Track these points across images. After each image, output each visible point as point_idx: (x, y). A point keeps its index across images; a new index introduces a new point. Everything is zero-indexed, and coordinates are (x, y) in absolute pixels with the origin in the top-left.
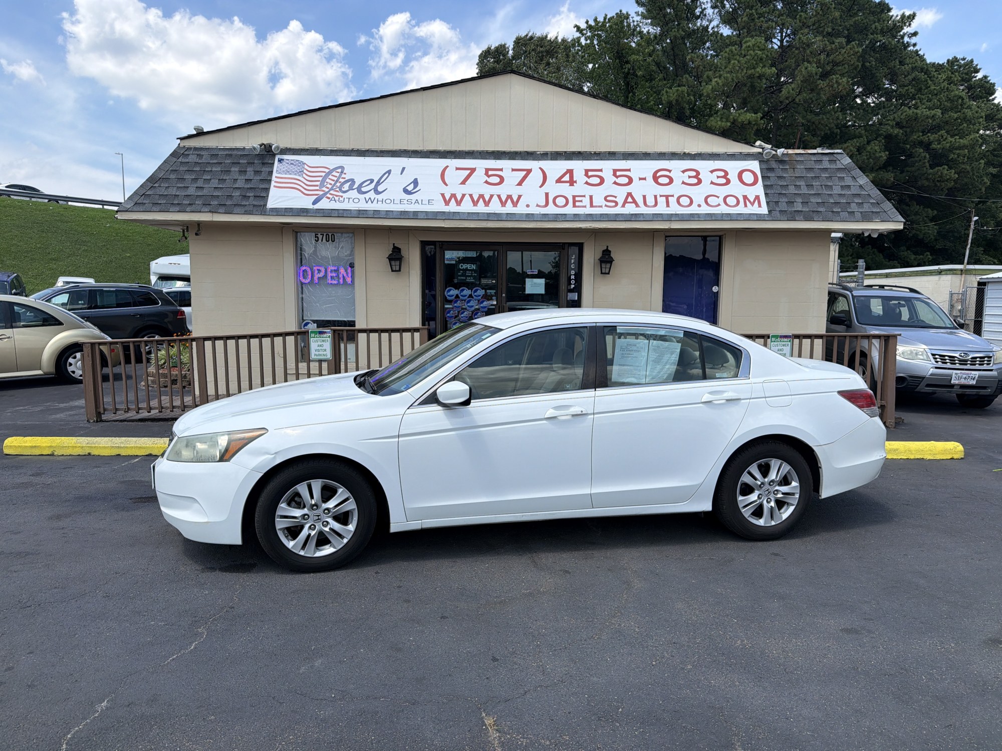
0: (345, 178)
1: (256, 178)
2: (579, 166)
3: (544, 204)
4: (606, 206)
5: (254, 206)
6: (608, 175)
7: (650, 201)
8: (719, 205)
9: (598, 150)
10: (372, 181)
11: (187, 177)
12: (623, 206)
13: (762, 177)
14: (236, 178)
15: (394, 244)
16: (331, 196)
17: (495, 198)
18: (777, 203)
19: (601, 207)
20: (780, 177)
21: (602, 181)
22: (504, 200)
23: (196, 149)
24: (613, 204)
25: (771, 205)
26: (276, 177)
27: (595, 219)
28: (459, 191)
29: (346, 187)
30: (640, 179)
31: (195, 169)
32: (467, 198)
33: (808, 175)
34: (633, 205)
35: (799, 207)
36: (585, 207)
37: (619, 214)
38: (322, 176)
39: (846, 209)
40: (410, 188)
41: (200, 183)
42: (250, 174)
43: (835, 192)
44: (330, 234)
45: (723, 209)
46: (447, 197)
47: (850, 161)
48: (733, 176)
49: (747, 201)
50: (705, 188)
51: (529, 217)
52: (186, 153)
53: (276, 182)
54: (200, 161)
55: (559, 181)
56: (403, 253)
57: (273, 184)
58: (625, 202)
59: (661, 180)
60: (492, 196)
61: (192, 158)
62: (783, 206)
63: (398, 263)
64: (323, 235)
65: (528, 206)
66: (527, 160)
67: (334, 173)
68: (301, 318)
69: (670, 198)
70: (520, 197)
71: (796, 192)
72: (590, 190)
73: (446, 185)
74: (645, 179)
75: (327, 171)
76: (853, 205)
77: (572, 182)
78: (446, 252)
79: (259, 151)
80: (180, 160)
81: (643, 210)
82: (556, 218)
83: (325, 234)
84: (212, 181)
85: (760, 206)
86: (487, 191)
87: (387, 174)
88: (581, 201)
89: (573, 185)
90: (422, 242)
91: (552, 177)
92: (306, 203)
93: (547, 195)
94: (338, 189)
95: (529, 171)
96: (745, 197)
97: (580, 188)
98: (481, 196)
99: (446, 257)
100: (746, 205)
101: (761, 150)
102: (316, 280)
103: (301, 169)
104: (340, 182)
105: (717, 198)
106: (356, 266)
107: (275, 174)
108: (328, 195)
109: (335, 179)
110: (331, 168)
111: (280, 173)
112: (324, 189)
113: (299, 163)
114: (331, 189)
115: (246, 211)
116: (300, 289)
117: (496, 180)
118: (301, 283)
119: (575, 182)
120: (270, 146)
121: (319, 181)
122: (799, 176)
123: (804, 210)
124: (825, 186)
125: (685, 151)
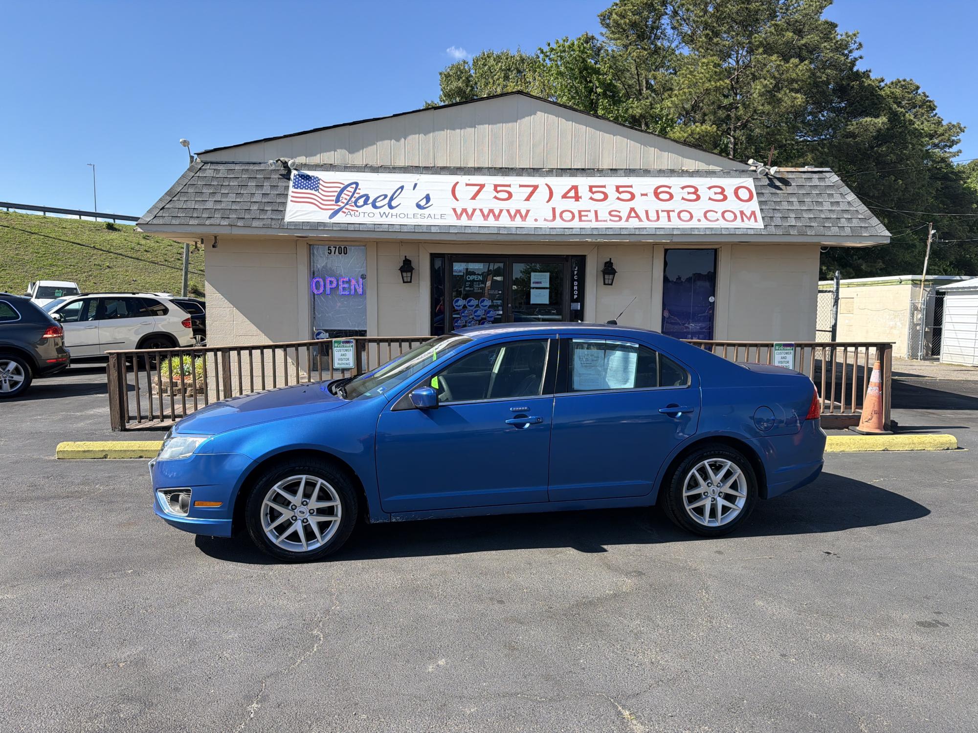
0: (359, 194)
1: (273, 192)
2: (583, 182)
3: (551, 218)
4: (610, 220)
5: (272, 219)
6: (611, 191)
7: (652, 215)
8: (718, 220)
9: (601, 167)
10: (386, 196)
11: (204, 190)
12: (627, 220)
13: (757, 193)
14: (253, 192)
15: (406, 256)
16: (346, 211)
17: (505, 213)
18: (772, 217)
19: (606, 221)
20: (774, 194)
21: (606, 196)
22: (513, 214)
23: (212, 164)
24: (617, 219)
25: (766, 220)
26: (293, 192)
27: (600, 233)
28: (470, 206)
29: (361, 202)
30: (642, 195)
31: (212, 184)
32: (478, 212)
33: (801, 192)
34: (637, 219)
36: (591, 221)
37: (622, 228)
38: (337, 191)
39: (837, 224)
40: (423, 203)
41: (218, 197)
42: (266, 189)
43: (826, 208)
44: (343, 247)
45: (722, 224)
47: (838, 179)
48: (729, 192)
49: (744, 216)
50: (704, 204)
51: (538, 231)
53: (292, 197)
54: (217, 176)
55: (565, 196)
56: (413, 265)
57: (290, 198)
58: (629, 217)
59: (662, 196)
60: (501, 211)
61: (210, 173)
62: (778, 221)
63: (409, 274)
64: (336, 248)
65: (536, 220)
66: (533, 176)
67: (349, 189)
68: (313, 328)
69: (671, 213)
70: (528, 211)
71: (790, 208)
72: (594, 206)
73: (457, 200)
74: (646, 195)
75: (342, 186)
76: (843, 220)
77: (577, 198)
78: (454, 264)
80: (197, 174)
81: (645, 224)
82: (563, 231)
84: (230, 195)
85: (756, 221)
86: (497, 206)
87: (400, 190)
88: (587, 216)
89: (578, 201)
90: (431, 254)
91: (558, 193)
92: (322, 217)
93: (554, 210)
94: (353, 204)
95: (536, 187)
96: (742, 213)
97: (585, 203)
98: (491, 211)
99: (455, 268)
100: (743, 220)
101: (754, 168)
102: (328, 291)
103: (317, 184)
104: (355, 197)
105: (715, 213)
106: (368, 277)
107: (291, 189)
108: (344, 210)
109: (350, 194)
110: (346, 184)
111: (297, 188)
112: (339, 203)
113: (315, 178)
114: (347, 204)
115: (264, 225)
116: (313, 300)
117: (505, 195)
118: (314, 294)
119: (581, 197)
120: (286, 161)
121: (334, 196)
122: (791, 192)
123: (797, 224)
124: (816, 202)
125: (684, 168)
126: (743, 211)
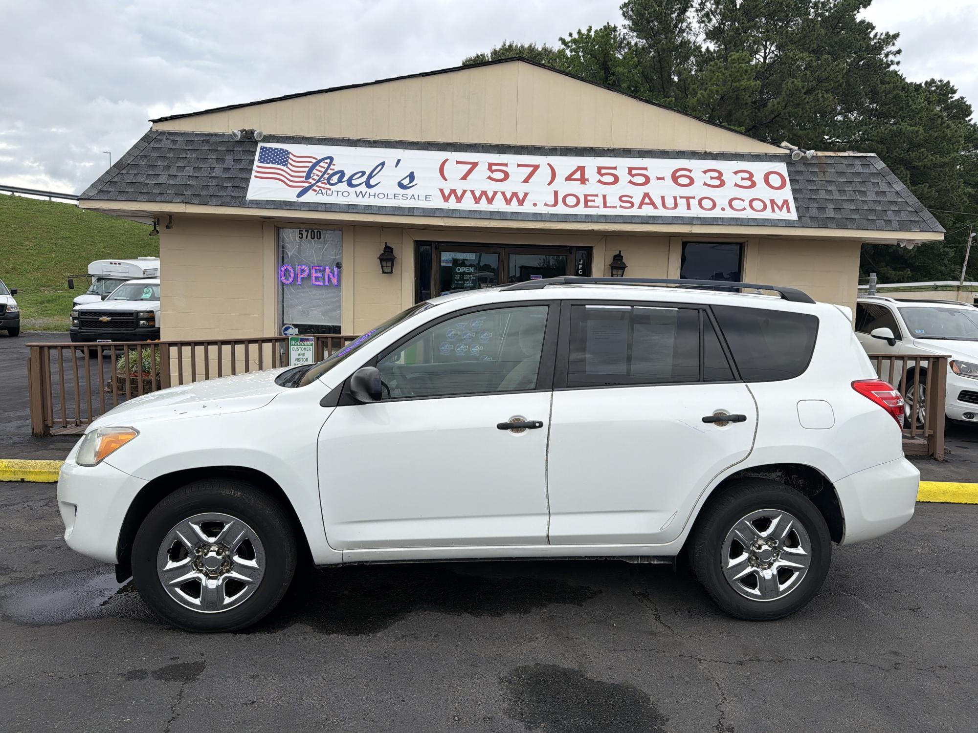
0: (333, 170)
1: (235, 167)
2: (590, 163)
3: (553, 203)
4: (621, 206)
5: (233, 197)
6: (623, 174)
7: (670, 203)
8: (744, 209)
9: (612, 146)
10: (363, 173)
11: (158, 163)
12: (640, 207)
13: (790, 180)
14: (212, 166)
15: (386, 243)
16: (318, 189)
17: (499, 195)
18: (807, 208)
19: (616, 207)
20: (810, 181)
21: (617, 179)
22: (508, 197)
23: (169, 133)
24: (629, 205)
25: (801, 211)
26: (258, 167)
27: (609, 221)
28: (460, 187)
29: (335, 179)
30: (658, 179)
31: (168, 156)
32: (468, 194)
33: (840, 180)
34: (651, 206)
35: (830, 213)
36: (598, 207)
37: (635, 216)
38: (307, 167)
39: (882, 216)
40: (406, 182)
41: (173, 171)
42: (229, 163)
43: (870, 198)
44: (316, 231)
45: (749, 214)
46: (447, 193)
47: (885, 165)
48: (759, 178)
49: (775, 206)
50: (729, 191)
51: (537, 217)
52: (159, 137)
53: (257, 172)
54: (174, 147)
55: (569, 178)
56: (396, 253)
57: (254, 173)
58: (642, 203)
59: (681, 180)
61: (166, 144)
62: (814, 212)
63: (389, 264)
64: (307, 231)
65: (535, 205)
66: (534, 155)
67: (322, 164)
68: (281, 322)
69: (691, 200)
70: (526, 194)
71: (828, 197)
72: (602, 190)
73: (445, 179)
75: (314, 161)
76: (889, 213)
77: (583, 180)
78: (443, 253)
79: (239, 136)
80: (152, 145)
81: (661, 212)
82: (565, 218)
83: (310, 231)
84: (187, 168)
85: (789, 211)
86: (491, 187)
87: (381, 167)
88: (594, 201)
89: (585, 183)
90: (416, 242)
91: (562, 174)
92: (291, 195)
93: (556, 193)
94: (326, 181)
95: (536, 167)
96: (772, 202)
97: (594, 186)
98: (484, 193)
99: (443, 258)
100: (773, 211)
101: (788, 152)
102: (298, 280)
103: (286, 158)
104: (328, 174)
105: (741, 202)
106: (344, 266)
107: (256, 163)
108: (315, 188)
109: (323, 170)
110: (319, 159)
111: (263, 162)
112: (310, 180)
113: (284, 152)
114: (319, 181)
115: (222, 203)
116: (281, 290)
117: (500, 176)
118: (282, 284)
119: (587, 180)
120: (252, 132)
121: (305, 172)
122: (830, 180)
123: (837, 217)
124: (859, 191)
125: (706, 150)
126: (774, 200)
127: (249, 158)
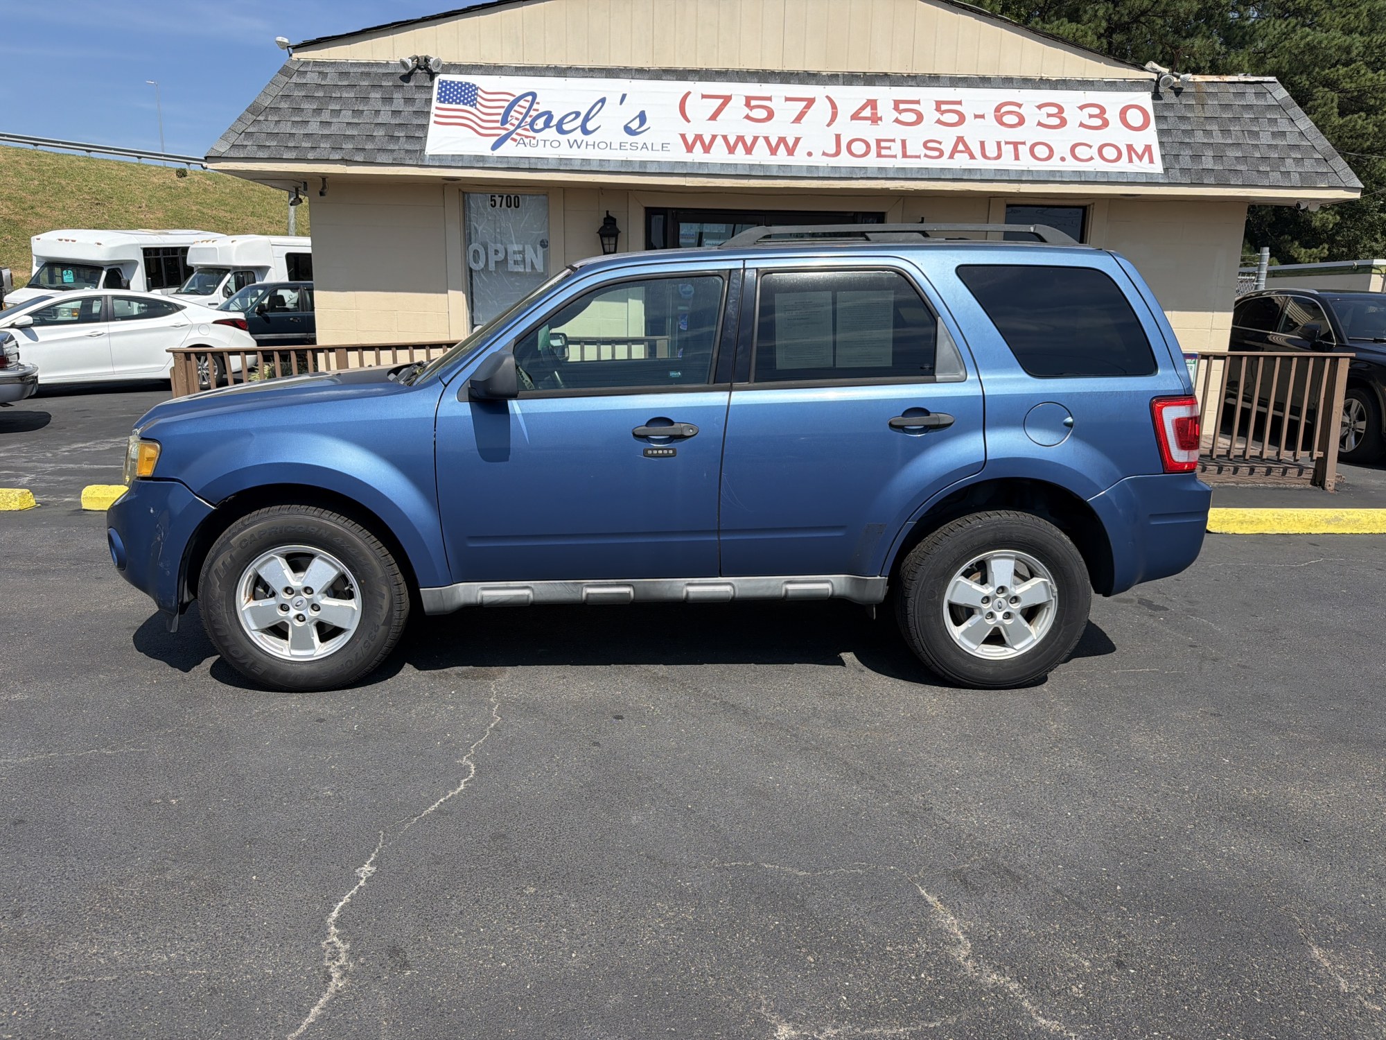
0: (537, 110)
1: (407, 109)
2: (885, 95)
3: (833, 151)
4: (926, 156)
5: (407, 151)
6: (928, 109)
7: (991, 150)
8: (1092, 158)
9: (914, 71)
10: (578, 114)
11: (305, 106)
12: (951, 157)
13: (1156, 117)
14: (377, 108)
15: (607, 212)
16: (518, 138)
17: (761, 142)
18: (1177, 156)
19: (919, 157)
20: (1182, 118)
21: (920, 117)
22: (774, 144)
23: (316, 63)
24: (937, 154)
25: (1167, 160)
26: (437, 108)
27: (909, 176)
28: (707, 133)
29: (540, 123)
30: (976, 116)
31: (316, 95)
32: (719, 140)
33: (1224, 116)
34: (966, 156)
35: (1208, 163)
36: (895, 156)
37: (942, 169)
38: (503, 107)
39: (1278, 167)
40: (635, 125)
41: (325, 116)
42: (399, 104)
43: (1263, 141)
44: (513, 197)
45: (1098, 165)
46: (690, 140)
47: (1288, 94)
48: (1113, 115)
49: (1133, 154)
50: (1071, 133)
51: (812, 173)
52: (302, 69)
53: (436, 115)
54: (323, 83)
55: (855, 117)
56: (619, 225)
57: (433, 118)
58: (955, 150)
59: (1007, 120)
60: (756, 139)
61: (312, 78)
62: (1186, 162)
63: (612, 240)
64: (502, 197)
65: (810, 154)
66: (807, 84)
67: (522, 103)
68: (470, 323)
69: (1020, 147)
70: (797, 140)
71: (1206, 141)
72: (899, 132)
73: (688, 121)
74: (982, 117)
75: (512, 99)
76: (1288, 161)
77: (875, 119)
78: (682, 225)
79: (410, 66)
81: (979, 163)
82: (851, 172)
83: (505, 196)
84: (343, 112)
85: (1151, 161)
86: (750, 131)
87: (600, 104)
88: (889, 148)
89: (876, 123)
90: (647, 209)
91: (845, 111)
92: (482, 147)
93: (838, 137)
94: (528, 127)
95: (810, 102)
96: (1130, 148)
97: (887, 128)
98: (740, 139)
99: (682, 232)
100: (1131, 160)
101: (1155, 77)
102: (492, 266)
103: (472, 95)
104: (531, 116)
105: (1088, 148)
106: (551, 244)
107: (435, 103)
108: (514, 136)
109: (524, 111)
110: (518, 95)
111: (444, 102)
112: (507, 126)
113: (471, 87)
114: (519, 126)
115: (394, 159)
116: (469, 278)
117: (762, 114)
118: (471, 270)
119: (880, 119)
120: (427, 60)
121: (500, 114)
122: (1210, 116)
123: (1216, 168)
124: (1249, 132)
125: (1043, 75)
126: (1132, 145)
127: (424, 96)
